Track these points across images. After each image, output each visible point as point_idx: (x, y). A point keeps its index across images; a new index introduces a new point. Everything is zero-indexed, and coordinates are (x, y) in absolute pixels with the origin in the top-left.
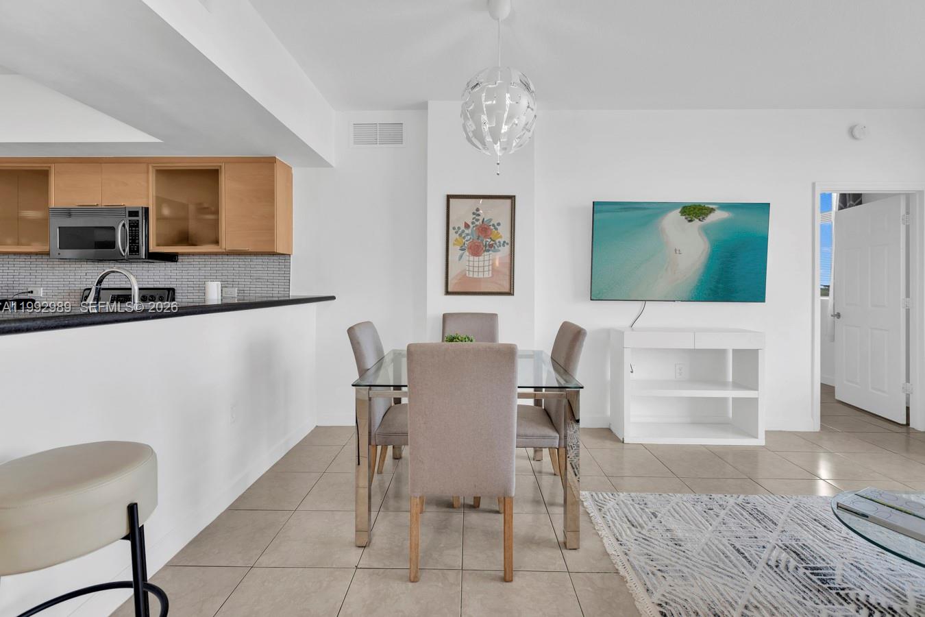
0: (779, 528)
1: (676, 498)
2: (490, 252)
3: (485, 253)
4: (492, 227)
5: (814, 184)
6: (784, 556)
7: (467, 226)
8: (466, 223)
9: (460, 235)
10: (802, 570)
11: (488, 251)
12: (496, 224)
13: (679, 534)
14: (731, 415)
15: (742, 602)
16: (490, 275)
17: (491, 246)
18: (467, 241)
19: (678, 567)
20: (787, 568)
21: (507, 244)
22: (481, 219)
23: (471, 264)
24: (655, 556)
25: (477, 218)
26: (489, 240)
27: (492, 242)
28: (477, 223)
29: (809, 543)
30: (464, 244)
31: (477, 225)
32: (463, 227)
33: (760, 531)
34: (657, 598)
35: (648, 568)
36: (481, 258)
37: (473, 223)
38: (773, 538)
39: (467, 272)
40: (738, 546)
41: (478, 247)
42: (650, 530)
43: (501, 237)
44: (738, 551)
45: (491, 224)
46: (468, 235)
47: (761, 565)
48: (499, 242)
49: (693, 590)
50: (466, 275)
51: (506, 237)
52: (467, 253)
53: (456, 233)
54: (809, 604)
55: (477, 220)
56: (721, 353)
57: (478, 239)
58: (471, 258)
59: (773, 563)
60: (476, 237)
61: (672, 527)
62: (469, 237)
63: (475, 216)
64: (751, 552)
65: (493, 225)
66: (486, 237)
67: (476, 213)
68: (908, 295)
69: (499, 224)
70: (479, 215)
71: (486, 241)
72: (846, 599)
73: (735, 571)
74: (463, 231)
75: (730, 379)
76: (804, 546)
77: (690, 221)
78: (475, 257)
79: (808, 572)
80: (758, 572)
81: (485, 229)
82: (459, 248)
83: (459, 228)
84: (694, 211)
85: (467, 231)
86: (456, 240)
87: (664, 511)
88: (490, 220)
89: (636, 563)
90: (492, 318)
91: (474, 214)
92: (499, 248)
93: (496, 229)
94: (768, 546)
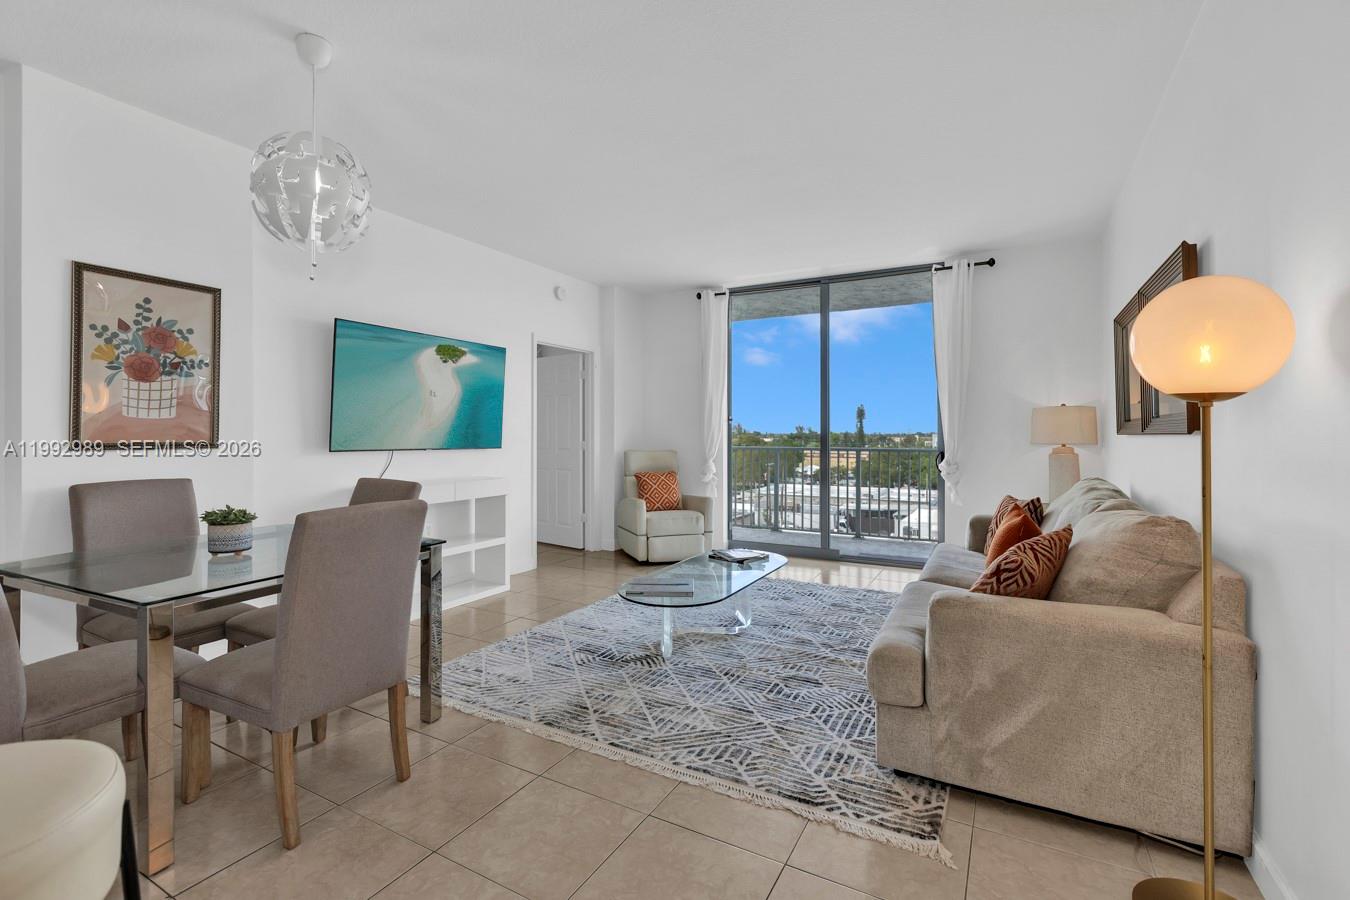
0: (567, 641)
1: (483, 652)
2: (174, 376)
3: (164, 377)
4: (176, 335)
5: (533, 335)
6: (583, 656)
7: (123, 326)
8: (120, 321)
9: (108, 341)
10: (597, 659)
11: (170, 374)
12: (185, 332)
13: (510, 674)
14: (473, 570)
15: (583, 692)
16: (174, 414)
17: (175, 366)
18: (123, 352)
19: (529, 694)
20: (589, 661)
21: (207, 365)
22: (154, 317)
23: (133, 394)
24: (508, 697)
25: (146, 314)
26: (172, 356)
27: (177, 360)
28: (145, 324)
29: (590, 642)
30: (118, 358)
31: (144, 328)
32: (113, 328)
33: (559, 649)
34: (534, 718)
35: (510, 706)
36: (155, 385)
37: (137, 323)
38: (568, 648)
39: (125, 409)
40: (553, 663)
41: (149, 365)
42: (486, 683)
43: (195, 353)
44: (556, 666)
45: (175, 328)
46: (125, 342)
47: (575, 666)
48: (192, 361)
49: (551, 701)
50: (121, 412)
51: (203, 353)
52: (123, 375)
53: (99, 335)
54: (614, 673)
55: (147, 319)
56: (466, 503)
57: (148, 351)
58: (134, 384)
59: (580, 662)
60: (143, 349)
61: (500, 672)
62: (128, 347)
63: (141, 311)
64: (563, 662)
65: (180, 332)
66: (165, 349)
67: (145, 306)
68: (584, 439)
69: (190, 331)
70: (150, 311)
71: (166, 357)
72: (627, 661)
73: (564, 678)
74: (115, 335)
75: (473, 531)
76: (588, 645)
77: (445, 362)
78: (141, 383)
79: (601, 657)
80: (576, 672)
81: (162, 336)
82: (105, 363)
83: (105, 328)
84: (449, 351)
85: (123, 336)
86: (99, 349)
87: (483, 665)
88: (174, 323)
89: (498, 708)
90: (184, 485)
91: (138, 306)
92: (192, 371)
93: (187, 339)
94: (570, 654)
